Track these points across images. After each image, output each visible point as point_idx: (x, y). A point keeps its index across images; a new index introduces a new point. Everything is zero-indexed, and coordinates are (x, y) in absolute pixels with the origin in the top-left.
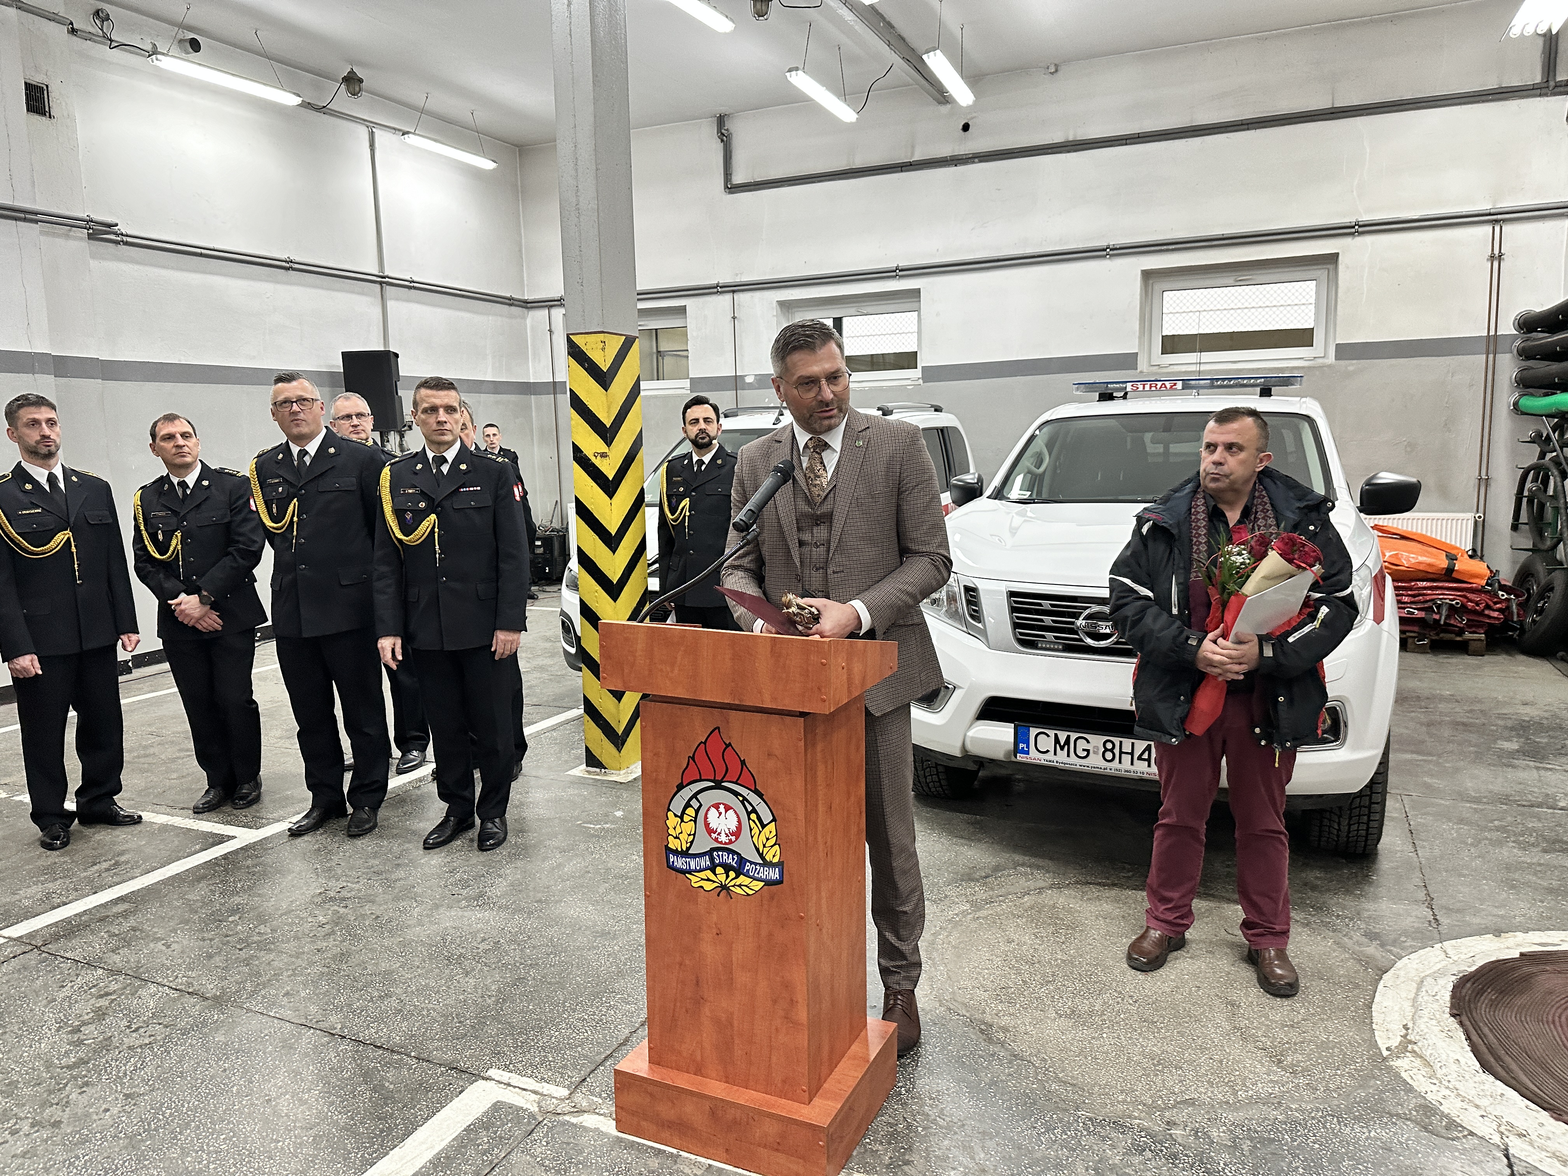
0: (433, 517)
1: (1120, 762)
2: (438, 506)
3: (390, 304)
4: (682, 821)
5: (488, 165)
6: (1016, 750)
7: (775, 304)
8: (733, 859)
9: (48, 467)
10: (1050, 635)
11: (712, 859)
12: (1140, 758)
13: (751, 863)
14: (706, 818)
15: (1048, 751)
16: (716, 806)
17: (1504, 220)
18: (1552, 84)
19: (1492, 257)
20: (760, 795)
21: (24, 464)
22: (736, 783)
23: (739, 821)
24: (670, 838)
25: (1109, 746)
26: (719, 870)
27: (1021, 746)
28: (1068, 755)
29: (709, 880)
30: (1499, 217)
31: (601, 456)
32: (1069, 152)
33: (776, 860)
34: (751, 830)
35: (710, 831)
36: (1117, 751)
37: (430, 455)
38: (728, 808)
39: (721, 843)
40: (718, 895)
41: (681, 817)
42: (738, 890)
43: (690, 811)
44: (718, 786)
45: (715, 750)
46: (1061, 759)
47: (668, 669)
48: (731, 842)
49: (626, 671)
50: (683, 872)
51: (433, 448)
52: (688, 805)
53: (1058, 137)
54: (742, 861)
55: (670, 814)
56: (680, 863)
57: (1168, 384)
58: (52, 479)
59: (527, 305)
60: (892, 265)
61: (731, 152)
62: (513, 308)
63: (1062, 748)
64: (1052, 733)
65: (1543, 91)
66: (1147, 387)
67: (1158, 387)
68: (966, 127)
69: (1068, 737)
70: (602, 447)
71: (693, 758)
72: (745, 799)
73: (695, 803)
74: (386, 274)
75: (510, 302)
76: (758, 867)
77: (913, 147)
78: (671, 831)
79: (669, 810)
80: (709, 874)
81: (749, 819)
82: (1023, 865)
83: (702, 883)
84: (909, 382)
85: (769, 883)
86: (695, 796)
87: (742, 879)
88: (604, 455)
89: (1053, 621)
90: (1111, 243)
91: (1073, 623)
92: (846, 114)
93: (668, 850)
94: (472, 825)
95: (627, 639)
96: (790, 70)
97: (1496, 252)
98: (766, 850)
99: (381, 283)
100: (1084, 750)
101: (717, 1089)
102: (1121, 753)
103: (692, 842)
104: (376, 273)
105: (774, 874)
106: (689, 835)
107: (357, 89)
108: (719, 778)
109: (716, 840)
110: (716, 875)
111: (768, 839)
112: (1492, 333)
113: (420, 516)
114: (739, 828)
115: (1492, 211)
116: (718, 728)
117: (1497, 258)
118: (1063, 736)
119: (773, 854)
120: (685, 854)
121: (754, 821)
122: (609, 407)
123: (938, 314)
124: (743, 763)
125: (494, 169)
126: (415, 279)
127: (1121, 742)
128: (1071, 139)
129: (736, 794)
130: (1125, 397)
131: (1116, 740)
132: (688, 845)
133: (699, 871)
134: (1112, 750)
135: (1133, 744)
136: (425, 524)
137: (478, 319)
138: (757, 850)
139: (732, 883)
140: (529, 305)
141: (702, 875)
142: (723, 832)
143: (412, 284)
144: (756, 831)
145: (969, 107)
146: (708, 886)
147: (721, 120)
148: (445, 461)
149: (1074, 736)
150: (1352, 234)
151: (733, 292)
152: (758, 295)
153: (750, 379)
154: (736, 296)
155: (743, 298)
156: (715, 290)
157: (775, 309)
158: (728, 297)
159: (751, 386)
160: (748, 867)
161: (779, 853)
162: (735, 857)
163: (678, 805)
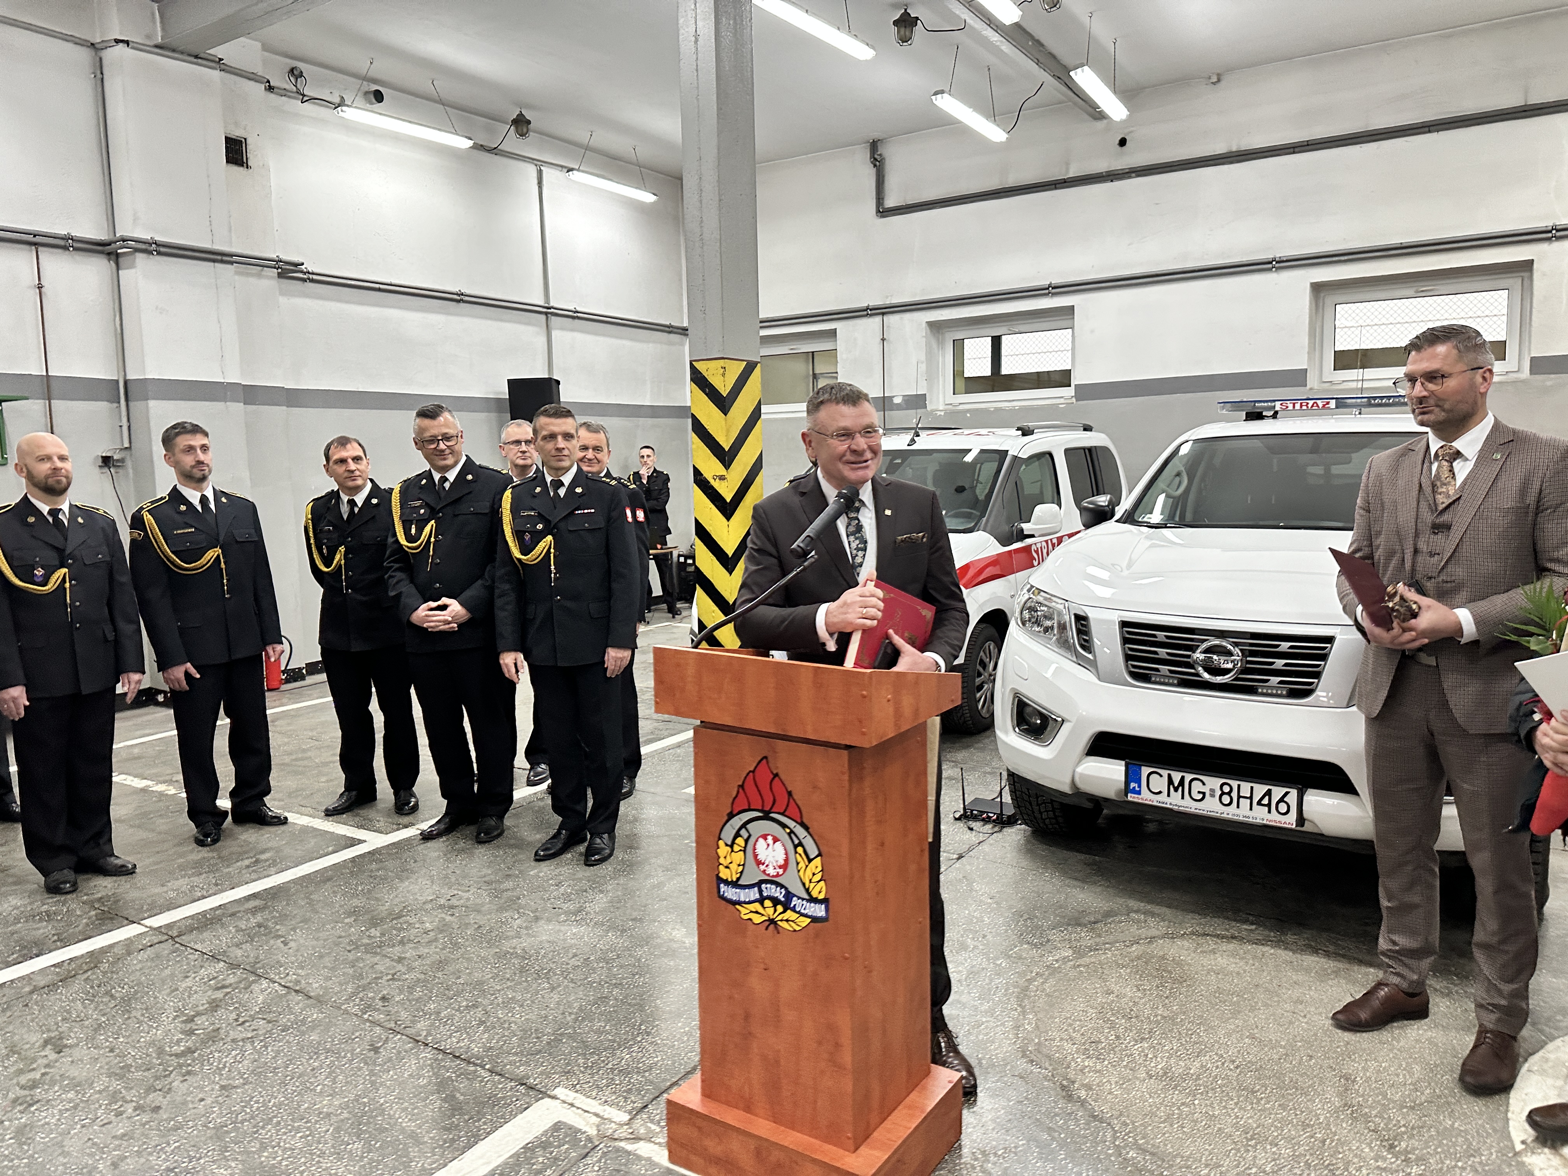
0: (550, 538)
1: (1238, 807)
2: (554, 527)
3: (555, 334)
4: (732, 850)
5: (649, 198)
6: (1127, 790)
7: (924, 325)
8: (781, 893)
9: (200, 489)
10: (1164, 669)
11: (761, 891)
12: (1259, 803)
13: (799, 898)
14: (755, 848)
15: (1160, 792)
16: (765, 837)
20: (806, 828)
21: (180, 488)
22: (783, 814)
23: (786, 854)
24: (721, 868)
25: (1226, 789)
26: (767, 903)
27: (1132, 785)
28: (1183, 798)
29: (757, 912)
31: (720, 479)
32: (1231, 163)
33: (821, 896)
34: (798, 864)
35: (759, 863)
36: (1234, 794)
37: (549, 479)
38: (776, 840)
39: (768, 875)
40: (767, 929)
41: (732, 846)
42: (784, 925)
43: (740, 841)
44: (766, 817)
45: (764, 778)
46: (1175, 801)
49: (677, 696)
50: (733, 903)
51: (552, 472)
52: (737, 835)
53: (1220, 148)
54: (789, 895)
55: (721, 843)
56: (730, 893)
57: (1320, 403)
58: (204, 500)
60: (1045, 282)
61: (883, 176)
62: (672, 335)
63: (1176, 790)
64: (1165, 773)
66: (1298, 406)
67: (1310, 406)
68: (1123, 142)
69: (1183, 778)
70: (720, 469)
71: (742, 787)
72: (792, 832)
73: (743, 832)
74: (551, 305)
75: (670, 329)
76: (805, 902)
77: (1068, 164)
78: (722, 860)
80: (757, 906)
81: (796, 852)
82: (1137, 912)
83: (751, 916)
84: (1062, 401)
85: (815, 919)
86: (744, 826)
87: (789, 914)
88: (722, 478)
89: (1168, 654)
90: (1278, 256)
91: (1189, 657)
92: (995, 134)
93: (720, 880)
94: (585, 839)
95: (678, 665)
96: (936, 94)
98: (812, 885)
99: (546, 314)
100: (1199, 792)
101: (763, 1127)
102: (1239, 797)
103: (741, 873)
104: (542, 304)
105: (819, 911)
106: (739, 865)
107: (526, 130)
108: (767, 808)
109: (764, 872)
110: (764, 908)
111: (814, 874)
113: (538, 537)
114: (786, 861)
116: (766, 757)
118: (1177, 777)
119: (819, 890)
120: (735, 884)
121: (800, 855)
122: (728, 431)
123: (1091, 334)
124: (790, 794)
125: (655, 202)
126: (578, 309)
127: (1239, 786)
128: (1234, 149)
129: (784, 826)
130: (1275, 416)
131: (1234, 784)
132: (738, 875)
133: (750, 902)
134: (1229, 793)
135: (1252, 788)
136: (542, 544)
137: (638, 346)
138: (804, 884)
139: (779, 918)
141: (752, 907)
142: (771, 865)
143: (575, 315)
144: (802, 865)
145: (1123, 122)
146: (757, 919)
147: (874, 146)
148: (562, 484)
149: (1188, 777)
150: (1549, 239)
151: (883, 314)
152: (907, 316)
153: (898, 400)
154: (885, 318)
155: (892, 320)
156: (865, 313)
157: (924, 329)
158: (878, 319)
159: (898, 407)
160: (795, 901)
161: (824, 889)
162: (783, 890)
163: (728, 833)
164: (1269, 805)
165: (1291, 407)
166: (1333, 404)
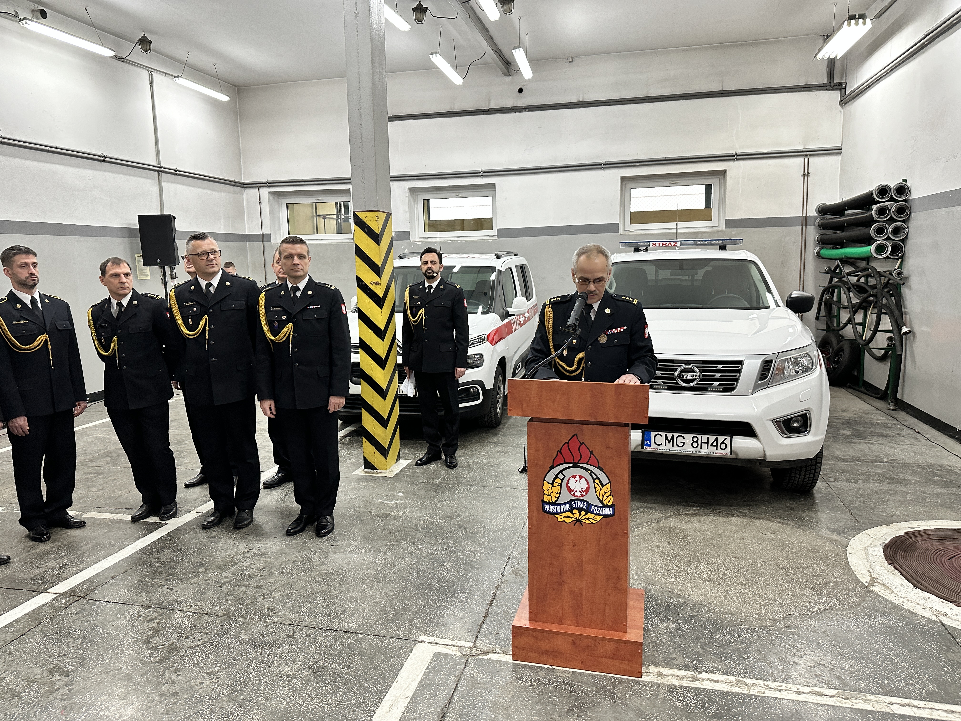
0: (291, 325)
1: (701, 448)
2: (294, 318)
3: (164, 184)
4: (553, 486)
5: (224, 98)
6: (643, 445)
7: (407, 190)
8: (584, 505)
9: (31, 293)
10: (660, 381)
11: (571, 506)
12: (712, 445)
13: (595, 506)
14: (567, 483)
15: (661, 444)
16: (574, 477)
17: (810, 155)
18: (832, 84)
19: (804, 175)
20: (601, 469)
22: (586, 464)
23: (588, 484)
24: (545, 496)
25: (695, 439)
26: (575, 511)
27: (646, 442)
28: (673, 446)
29: (569, 517)
30: (808, 153)
31: (375, 284)
32: (580, 108)
33: (610, 504)
34: (595, 488)
35: (570, 490)
36: (699, 442)
37: (289, 285)
38: (581, 477)
39: (577, 496)
40: (574, 525)
41: (552, 484)
42: (587, 521)
43: (558, 481)
44: (576, 466)
45: (574, 446)
46: (669, 448)
47: (551, 403)
48: (583, 496)
49: (524, 405)
50: (553, 514)
51: (292, 280)
52: (557, 477)
53: (573, 99)
54: (589, 505)
55: (545, 483)
56: (551, 509)
57: (672, 243)
58: (33, 301)
59: (244, 186)
60: (479, 169)
62: (235, 187)
63: (669, 442)
64: (663, 434)
65: (828, 87)
66: (661, 245)
67: (667, 244)
68: (521, 91)
69: (673, 436)
70: (376, 278)
71: (560, 452)
72: (592, 472)
73: (561, 476)
74: (162, 165)
75: (234, 184)
76: (599, 508)
77: (489, 101)
78: (546, 492)
79: (544, 480)
80: (569, 514)
81: (594, 482)
82: (642, 507)
83: (565, 519)
84: (488, 238)
85: (605, 516)
86: (561, 472)
87: (589, 515)
88: (377, 283)
89: (661, 374)
90: (604, 161)
91: (673, 374)
92: (457, 79)
93: (544, 502)
95: (525, 388)
96: (432, 54)
97: (806, 172)
98: (604, 499)
99: (158, 171)
100: (681, 442)
102: (702, 443)
103: (558, 497)
104: (156, 165)
105: (609, 511)
106: (557, 493)
107: (148, 48)
108: (576, 461)
109: (574, 495)
110: (573, 514)
111: (605, 493)
112: (805, 215)
113: (283, 324)
114: (588, 488)
115: (804, 150)
116: (576, 434)
117: (806, 175)
118: (670, 435)
119: (609, 501)
120: (554, 504)
121: (597, 484)
122: (379, 256)
123: (506, 199)
124: (591, 453)
125: (228, 101)
126: (179, 169)
127: (702, 437)
128: (581, 100)
129: (586, 470)
130: (646, 250)
131: (699, 436)
132: (556, 499)
133: (564, 512)
134: (697, 442)
135: (708, 438)
136: (285, 329)
137: (216, 194)
138: (599, 499)
139: (583, 518)
140: (245, 186)
141: (565, 514)
142: (578, 491)
143: (177, 172)
144: (598, 489)
145: (529, 80)
146: (568, 520)
148: (299, 289)
149: (676, 435)
150: (733, 160)
152: (396, 184)
157: (407, 193)
160: (593, 508)
161: (612, 500)
162: (586, 504)
163: (550, 477)
164: (716, 446)
165: (657, 245)
166: (678, 244)
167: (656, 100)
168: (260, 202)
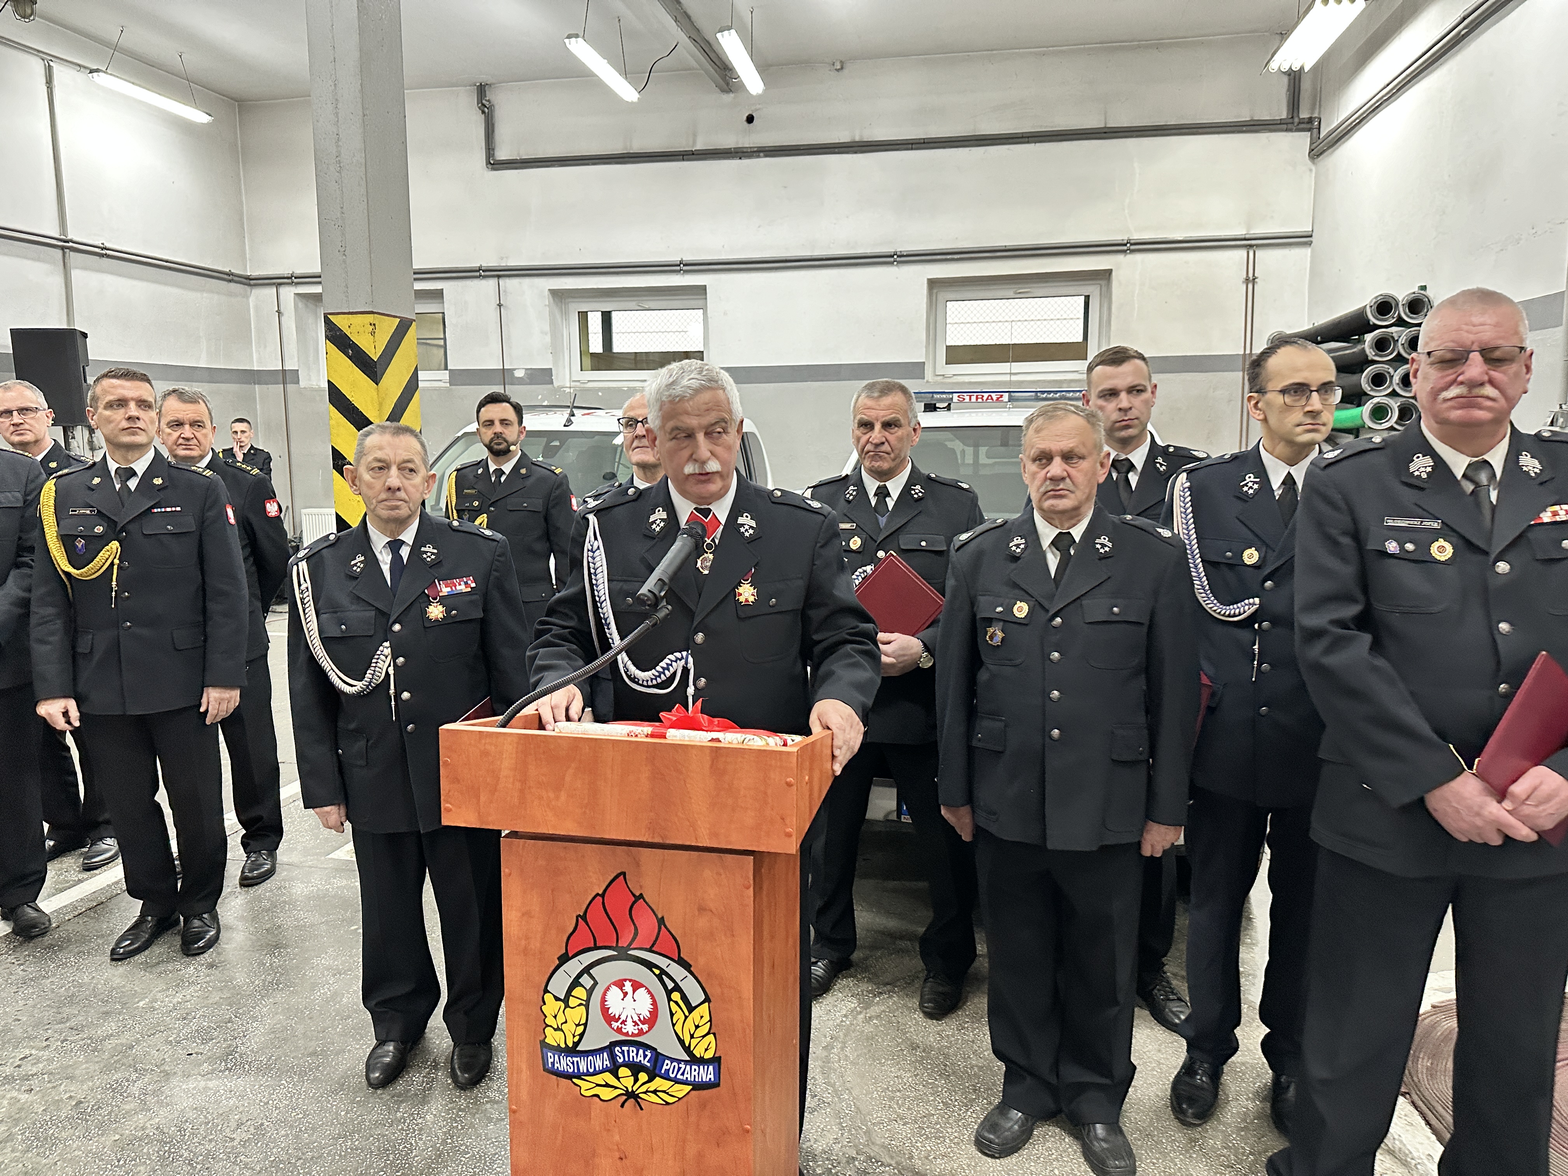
0: (115, 546)
2: (121, 531)
3: (76, 274)
4: (567, 1006)
5: (200, 117)
7: (546, 293)
8: (645, 1056)
11: (613, 1057)
13: (673, 1060)
14: (603, 1000)
16: (620, 984)
17: (1258, 246)
18: (1296, 120)
19: (1247, 280)
20: (686, 966)
22: (650, 950)
24: (548, 1030)
26: (624, 1072)
29: (607, 1085)
30: (1253, 242)
32: (856, 153)
33: (709, 1055)
34: (672, 1015)
35: (609, 1019)
38: (636, 986)
39: (627, 1034)
40: (622, 1106)
41: (566, 1001)
42: (653, 1098)
43: (579, 992)
44: (623, 955)
45: (618, 903)
47: (551, 795)
48: (641, 1032)
49: (483, 799)
50: (569, 1076)
52: (576, 983)
53: (843, 137)
54: (658, 1057)
55: (548, 997)
56: (564, 1064)
57: (994, 396)
59: (250, 281)
60: (676, 259)
61: (493, 125)
62: (232, 285)
65: (1290, 126)
66: (974, 399)
67: (985, 398)
68: (750, 119)
71: (584, 917)
72: (663, 972)
73: (586, 980)
74: (69, 237)
75: (229, 277)
76: (682, 1066)
77: (695, 136)
78: (550, 1020)
79: (546, 991)
80: (608, 1077)
81: (670, 999)
83: (598, 1091)
85: (698, 1086)
86: (587, 970)
87: (659, 1083)
90: (899, 250)
92: (627, 92)
93: (547, 1047)
95: (485, 753)
96: (569, 37)
97: (1251, 275)
98: (694, 1042)
99: (63, 248)
103: (582, 1035)
104: (57, 236)
105: (706, 1074)
106: (578, 1025)
107: (29, 11)
108: (623, 944)
109: (619, 1030)
110: (618, 1078)
111: (697, 1027)
112: (1248, 352)
113: (97, 544)
114: (654, 1013)
115: (1247, 236)
116: (624, 874)
117: (1251, 281)
119: (706, 1047)
120: (572, 1051)
121: (676, 1003)
122: (380, 405)
123: (725, 314)
124: (661, 921)
125: (208, 124)
126: (108, 245)
128: (857, 139)
129: (650, 965)
130: (948, 408)
132: (576, 1039)
133: (595, 1073)
136: (104, 554)
137: (190, 296)
138: (682, 1042)
140: (252, 282)
141: (598, 1079)
142: (629, 1020)
143: (104, 252)
144: (679, 1016)
145: (759, 96)
146: (606, 1094)
147: (482, 90)
148: (133, 473)
150: (1124, 252)
151: (499, 277)
152: (527, 281)
153: (519, 374)
154: (502, 281)
155: (510, 284)
156: (478, 274)
157: (546, 297)
158: (493, 282)
159: (520, 381)
160: (667, 1065)
161: (713, 1045)
162: (648, 1053)
163: (560, 983)
165: (967, 399)
166: (1006, 397)
167: (989, 142)
168: (279, 312)
